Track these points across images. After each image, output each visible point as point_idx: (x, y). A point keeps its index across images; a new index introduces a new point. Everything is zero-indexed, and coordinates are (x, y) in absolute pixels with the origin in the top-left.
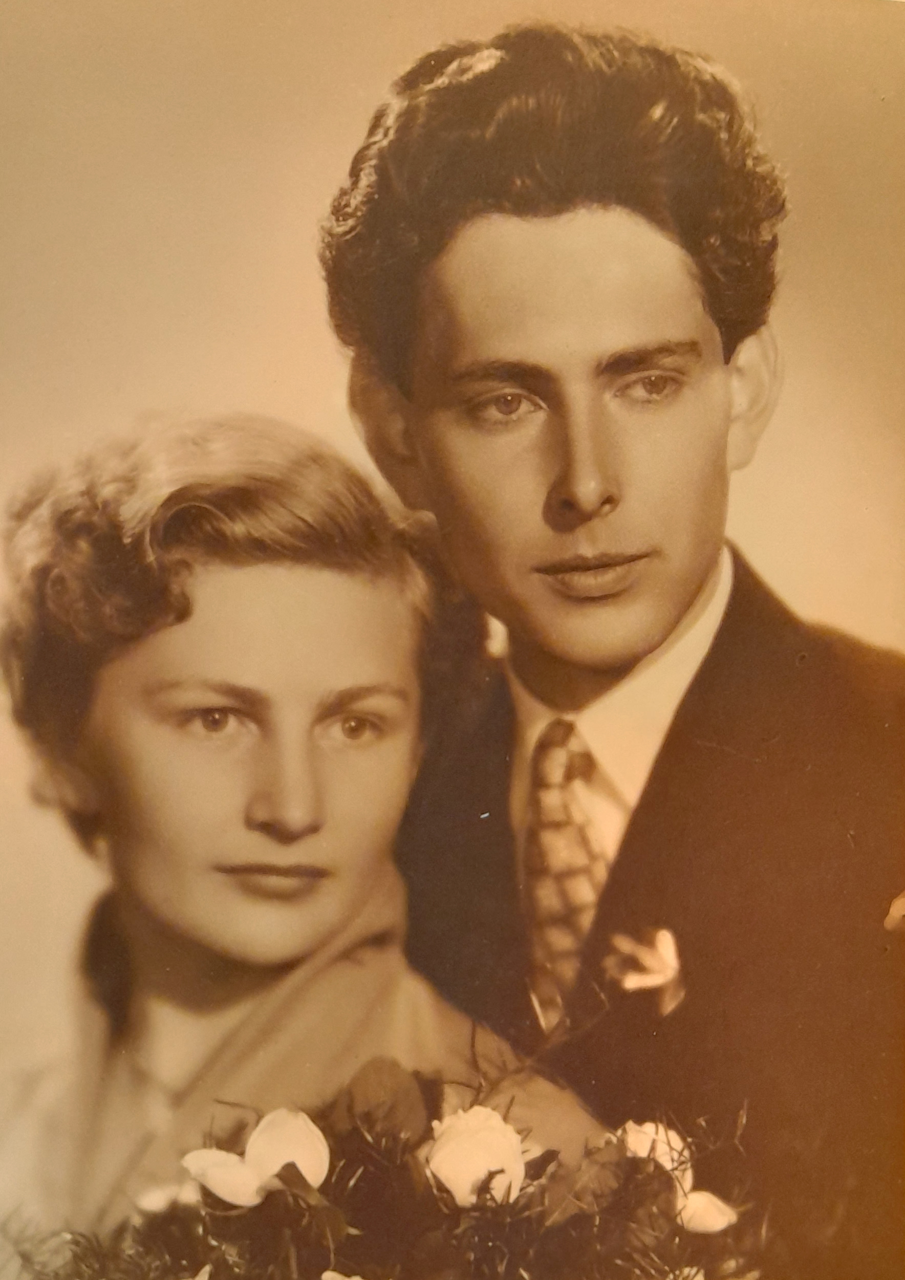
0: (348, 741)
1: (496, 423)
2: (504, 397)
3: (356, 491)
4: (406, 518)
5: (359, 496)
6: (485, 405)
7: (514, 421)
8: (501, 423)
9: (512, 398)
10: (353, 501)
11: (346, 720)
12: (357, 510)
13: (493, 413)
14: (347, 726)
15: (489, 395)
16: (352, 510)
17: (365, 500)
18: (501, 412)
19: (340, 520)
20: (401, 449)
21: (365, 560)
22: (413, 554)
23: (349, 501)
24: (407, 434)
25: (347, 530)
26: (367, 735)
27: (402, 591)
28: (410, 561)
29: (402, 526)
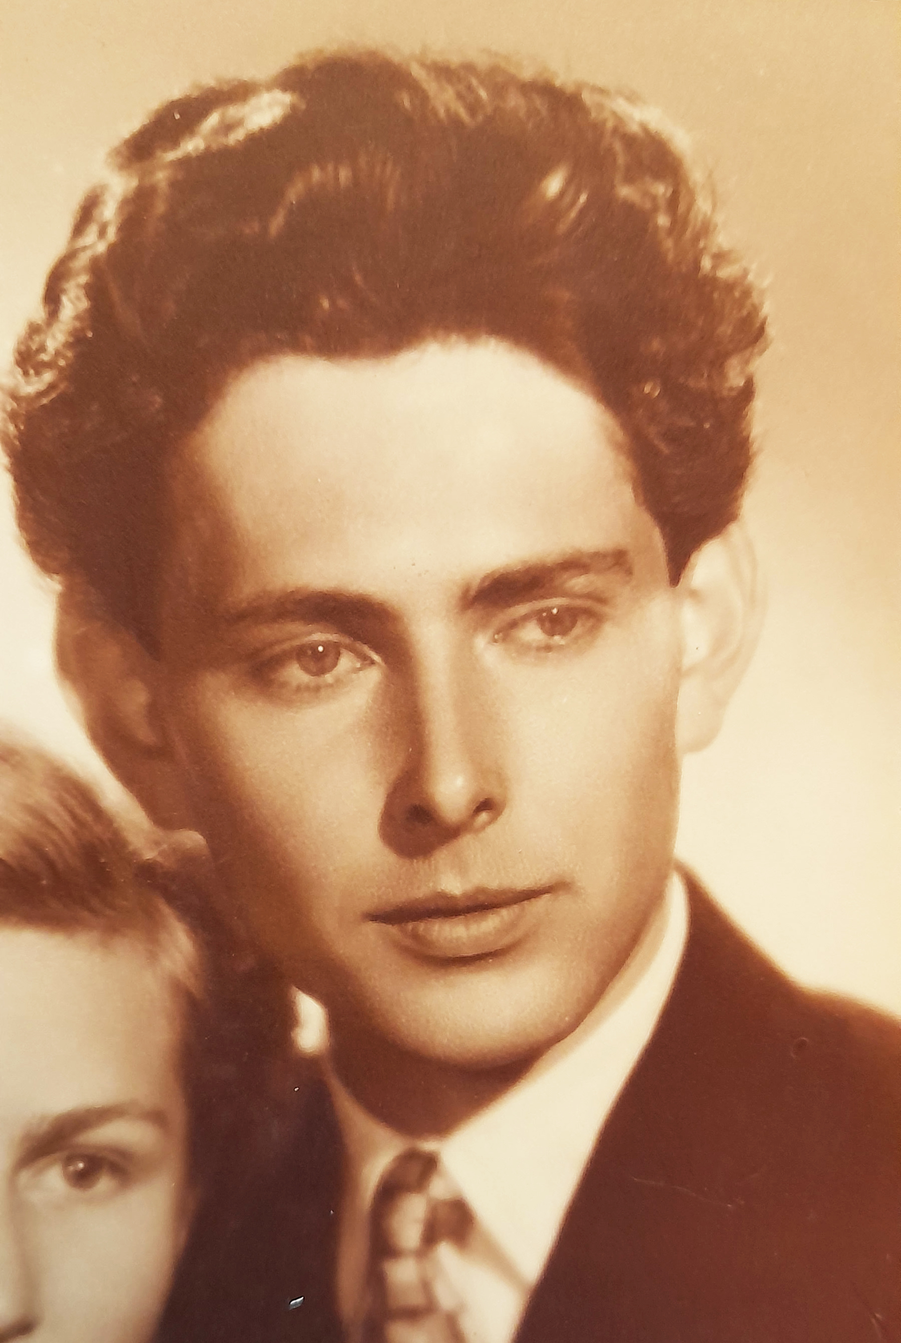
0: (76, 1193)
1: (298, 689)
2: (314, 648)
3: (72, 802)
4: (157, 843)
5: (79, 811)
6: (279, 661)
7: (331, 686)
8: (307, 688)
9: (324, 649)
10: (67, 818)
11: (69, 1160)
12: (75, 833)
13: (295, 674)
14: (71, 1168)
15: (286, 646)
16: (67, 832)
17: (88, 818)
18: (307, 670)
19: (49, 849)
20: (144, 734)
21: (92, 910)
22: (171, 899)
23: (60, 819)
24: (155, 713)
25: (60, 866)
26: (104, 1184)
27: (153, 957)
28: (167, 911)
29: (149, 855)
